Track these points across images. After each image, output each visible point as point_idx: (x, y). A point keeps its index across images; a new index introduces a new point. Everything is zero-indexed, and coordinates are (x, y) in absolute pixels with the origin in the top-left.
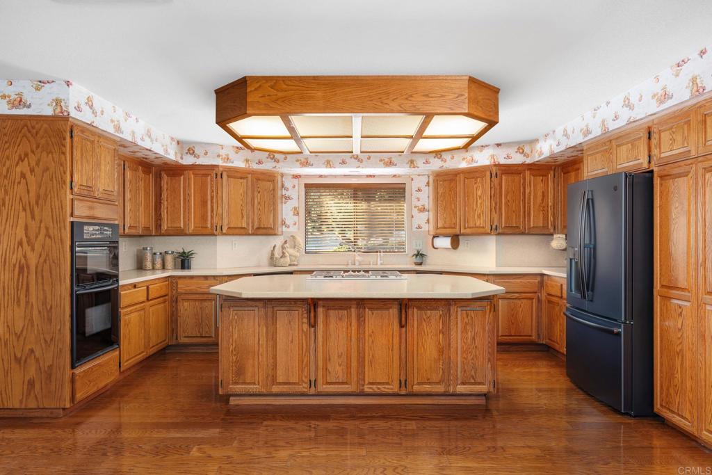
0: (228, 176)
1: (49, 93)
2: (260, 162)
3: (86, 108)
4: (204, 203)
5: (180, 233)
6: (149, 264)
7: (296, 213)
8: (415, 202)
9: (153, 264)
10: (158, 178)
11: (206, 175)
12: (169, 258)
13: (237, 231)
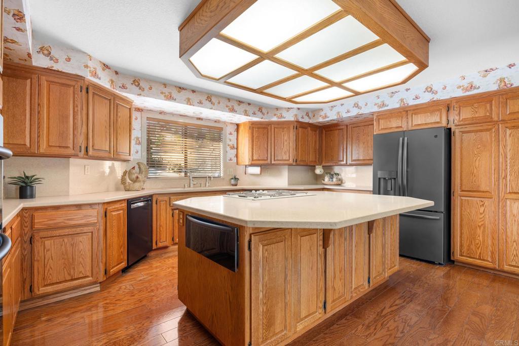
0: (94, 94)
2: (124, 87)
7: (138, 142)
8: (228, 142)
11: (68, 86)
13: (101, 154)
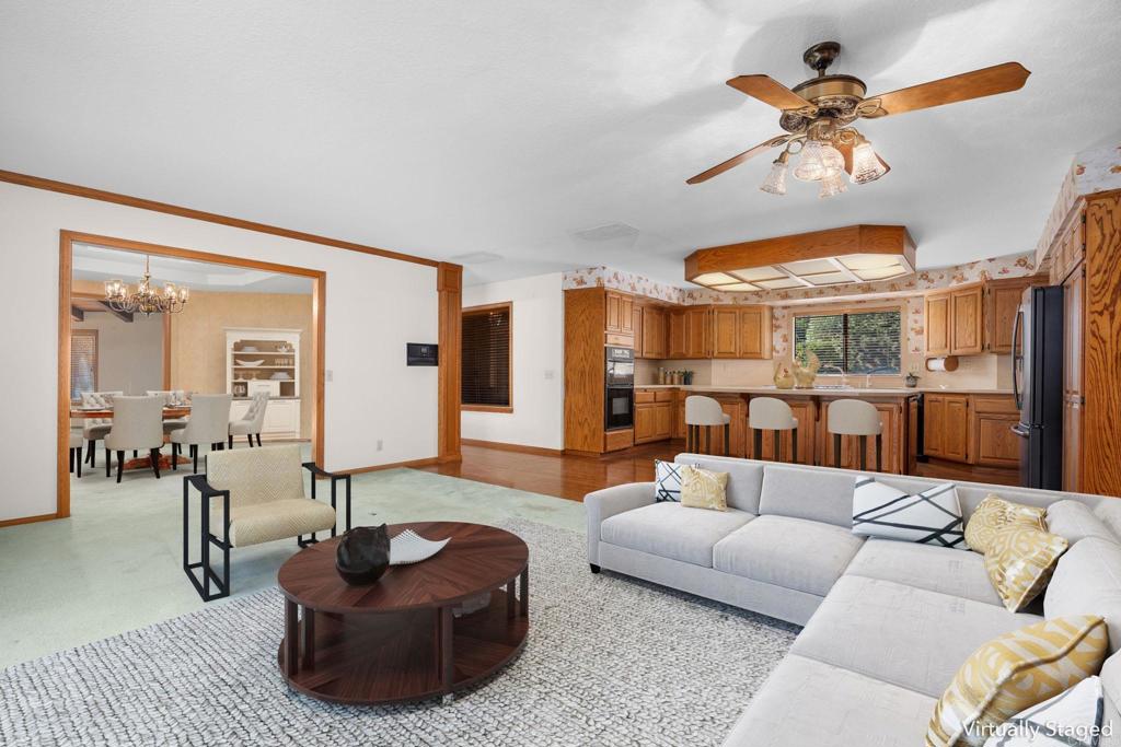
0: (719, 312)
1: (596, 273)
2: (746, 299)
3: (614, 280)
4: (700, 334)
5: (683, 357)
6: (661, 380)
7: (785, 340)
8: (912, 325)
9: (665, 379)
10: (668, 317)
11: (702, 312)
12: (676, 376)
13: (726, 355)
